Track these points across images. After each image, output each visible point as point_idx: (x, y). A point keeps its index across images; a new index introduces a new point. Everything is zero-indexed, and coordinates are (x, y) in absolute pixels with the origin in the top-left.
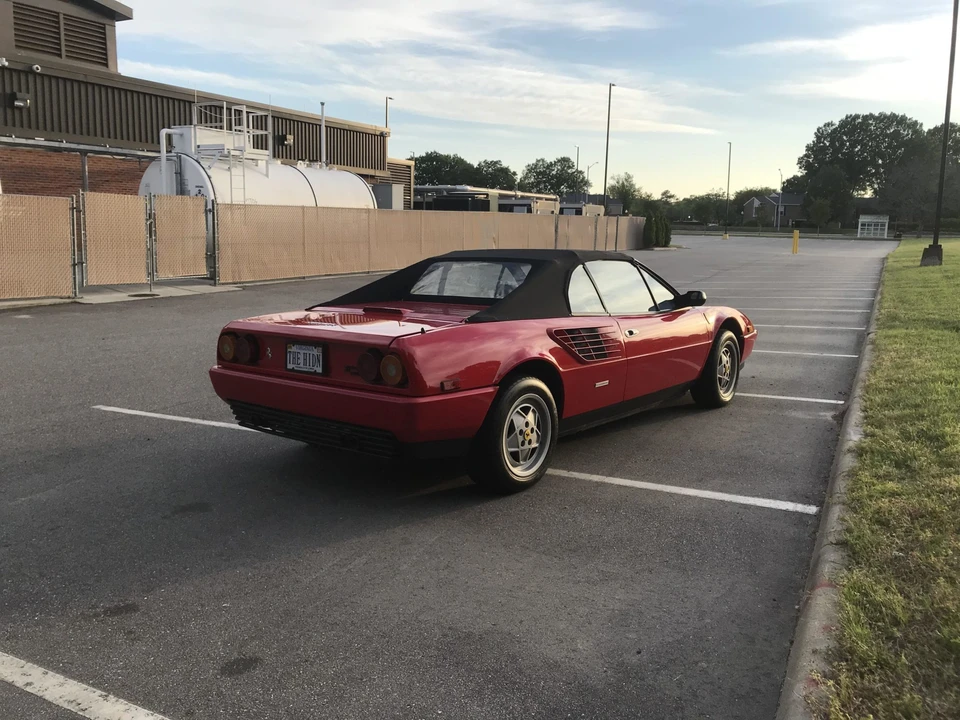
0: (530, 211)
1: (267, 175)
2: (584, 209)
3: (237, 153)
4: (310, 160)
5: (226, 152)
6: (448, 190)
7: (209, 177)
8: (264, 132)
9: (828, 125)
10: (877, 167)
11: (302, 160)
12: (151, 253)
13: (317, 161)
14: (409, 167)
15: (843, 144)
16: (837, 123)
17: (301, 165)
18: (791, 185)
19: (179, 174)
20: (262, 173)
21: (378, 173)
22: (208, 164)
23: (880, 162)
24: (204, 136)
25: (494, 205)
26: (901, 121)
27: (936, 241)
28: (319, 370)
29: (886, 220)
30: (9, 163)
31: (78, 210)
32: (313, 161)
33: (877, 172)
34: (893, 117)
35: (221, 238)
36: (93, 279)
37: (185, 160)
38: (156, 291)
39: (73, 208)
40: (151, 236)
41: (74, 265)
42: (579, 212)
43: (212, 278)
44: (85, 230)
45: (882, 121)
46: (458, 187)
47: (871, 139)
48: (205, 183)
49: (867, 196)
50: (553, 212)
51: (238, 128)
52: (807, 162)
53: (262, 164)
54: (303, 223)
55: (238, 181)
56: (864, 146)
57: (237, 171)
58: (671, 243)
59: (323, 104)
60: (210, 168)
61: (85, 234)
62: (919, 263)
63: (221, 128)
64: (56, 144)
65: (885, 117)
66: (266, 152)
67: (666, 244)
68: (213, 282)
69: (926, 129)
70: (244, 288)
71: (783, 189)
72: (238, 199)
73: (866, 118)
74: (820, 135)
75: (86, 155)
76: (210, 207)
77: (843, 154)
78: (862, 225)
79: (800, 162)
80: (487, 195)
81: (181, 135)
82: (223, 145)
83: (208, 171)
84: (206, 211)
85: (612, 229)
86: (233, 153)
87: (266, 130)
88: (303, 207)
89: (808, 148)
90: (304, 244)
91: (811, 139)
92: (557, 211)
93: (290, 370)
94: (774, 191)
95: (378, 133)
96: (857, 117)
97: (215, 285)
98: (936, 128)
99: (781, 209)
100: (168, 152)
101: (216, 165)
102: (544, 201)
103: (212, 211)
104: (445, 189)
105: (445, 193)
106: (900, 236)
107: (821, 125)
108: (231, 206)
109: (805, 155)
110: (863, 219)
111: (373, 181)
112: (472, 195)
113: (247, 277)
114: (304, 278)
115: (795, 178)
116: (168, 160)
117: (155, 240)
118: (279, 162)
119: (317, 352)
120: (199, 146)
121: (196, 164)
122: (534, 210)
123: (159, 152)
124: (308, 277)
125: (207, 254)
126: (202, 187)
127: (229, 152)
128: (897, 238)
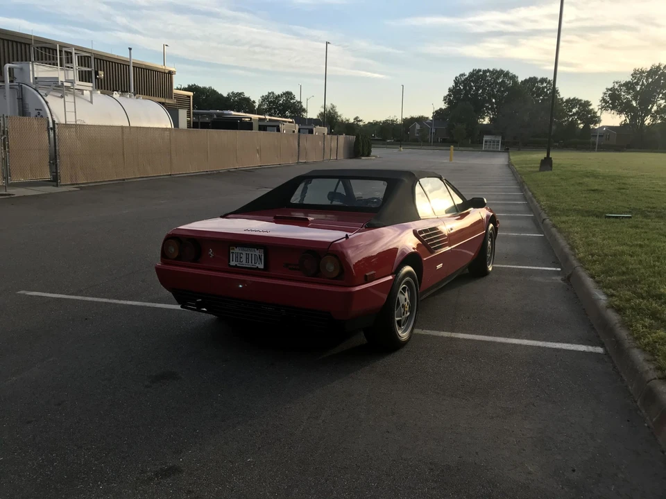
0: (278, 130)
1: (91, 102)
2: (314, 129)
3: (69, 84)
4: (122, 92)
5: (60, 84)
6: (218, 115)
7: (47, 103)
8: (87, 69)
9: (462, 75)
10: (492, 104)
11: (118, 91)
12: (5, 161)
13: (127, 92)
14: (189, 97)
15: (471, 88)
16: (468, 74)
17: (116, 95)
18: (439, 114)
19: (21, 99)
20: (88, 101)
21: (167, 101)
22: (45, 92)
23: (494, 100)
24: (41, 71)
25: (255, 125)
26: (506, 74)
27: (548, 154)
28: (261, 266)
29: (500, 139)
32: (125, 92)
33: (492, 106)
34: (501, 72)
35: (62, 150)
37: (26, 88)
38: (10, 191)
40: (5, 149)
42: (311, 132)
43: (55, 180)
45: (494, 74)
46: (226, 112)
47: (489, 86)
48: (43, 107)
49: (485, 123)
50: (294, 132)
51: (68, 65)
52: (449, 99)
53: (87, 93)
54: (123, 139)
55: (70, 107)
56: (484, 90)
57: (69, 98)
58: (372, 154)
59: (130, 49)
60: (47, 95)
62: (538, 169)
65: (497, 71)
66: (91, 84)
67: (368, 155)
68: (55, 183)
69: (520, 79)
70: (81, 188)
71: (433, 117)
72: (71, 120)
73: (485, 72)
74: (457, 82)
76: (51, 125)
77: (472, 95)
78: (486, 142)
79: (445, 100)
80: (251, 118)
81: (21, 69)
82: (58, 78)
83: (45, 97)
84: (48, 129)
85: (334, 144)
86: (65, 84)
87: (89, 67)
88: (121, 127)
89: (450, 90)
90: (124, 155)
91: (452, 84)
92: (296, 131)
93: (232, 266)
94: (428, 118)
95: (167, 72)
96: (480, 71)
97: (57, 186)
98: (526, 80)
99: (433, 131)
100: (11, 81)
101: (51, 93)
102: (288, 123)
103: (53, 129)
104: (215, 113)
105: (215, 117)
106: (508, 149)
107: (458, 75)
108: (66, 126)
109: (448, 95)
110: (486, 138)
112: (240, 118)
113: (82, 180)
114: (124, 180)
115: (441, 109)
116: (11, 88)
117: (9, 152)
118: (99, 92)
119: (259, 253)
120: (36, 78)
121: (35, 92)
122: (281, 130)
123: (3, 82)
124: (127, 179)
125: (50, 162)
126: (41, 110)
127: (62, 84)
128: (507, 150)
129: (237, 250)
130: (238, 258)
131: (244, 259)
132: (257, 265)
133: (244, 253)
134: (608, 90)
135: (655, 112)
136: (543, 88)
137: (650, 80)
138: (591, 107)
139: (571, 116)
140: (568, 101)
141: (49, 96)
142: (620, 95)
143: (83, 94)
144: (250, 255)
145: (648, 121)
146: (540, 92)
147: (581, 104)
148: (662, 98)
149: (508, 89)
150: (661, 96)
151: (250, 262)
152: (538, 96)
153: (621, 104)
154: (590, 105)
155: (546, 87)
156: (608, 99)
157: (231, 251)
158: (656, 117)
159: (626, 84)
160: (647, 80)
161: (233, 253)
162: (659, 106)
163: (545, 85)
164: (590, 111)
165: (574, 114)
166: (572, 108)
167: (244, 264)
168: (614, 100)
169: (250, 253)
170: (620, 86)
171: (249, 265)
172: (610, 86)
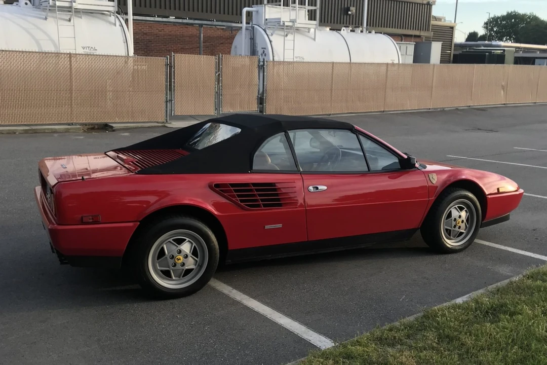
1: (314, 39)
3: (290, 24)
4: (352, 27)
5: (282, 24)
7: (271, 41)
8: (313, 8)
11: (347, 27)
12: (218, 95)
13: (359, 27)
14: (452, 27)
17: (343, 31)
19: (253, 40)
20: (312, 38)
21: (423, 33)
22: (272, 31)
24: (270, 12)
30: (162, 33)
31: (170, 66)
32: (356, 27)
35: (269, 86)
36: (178, 112)
37: (256, 28)
39: (168, 65)
40: (218, 83)
41: (167, 102)
44: (174, 79)
46: (493, 43)
48: (267, 46)
51: (294, 5)
54: (332, 74)
60: (272, 35)
61: (174, 82)
63: (280, 5)
64: (180, 21)
66: (315, 22)
72: (289, 58)
75: (202, 26)
76: (262, 63)
80: (504, 50)
81: (257, 12)
82: (280, 19)
83: (270, 37)
84: (259, 67)
86: (286, 24)
87: (315, 6)
88: (333, 63)
90: (331, 90)
95: (423, 3)
100: (247, 23)
101: (276, 32)
103: (263, 66)
108: (283, 63)
111: (418, 40)
112: (490, 51)
116: (247, 29)
117: (222, 86)
118: (328, 29)
120: (266, 20)
121: (263, 32)
123: (242, 23)
124: (333, 114)
125: (258, 97)
126: (265, 48)
127: (284, 24)
141: (274, 35)
143: (309, 32)
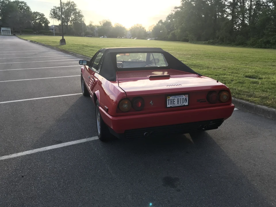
29: (9, 29)
62: (59, 44)
78: (3, 31)
110: (2, 29)
128: (14, 35)
129: (171, 98)
130: (173, 102)
131: (176, 102)
132: (184, 104)
133: (176, 99)
134: (52, 9)
135: (71, 20)
136: (23, 6)
137: (67, 7)
138: (45, 17)
139: (37, 20)
140: (35, 13)
142: (57, 12)
144: (180, 100)
145: (69, 24)
146: (21, 8)
147: (40, 15)
148: (73, 15)
149: (6, 5)
150: (72, 14)
151: (180, 103)
152: (21, 9)
153: (58, 16)
154: (44, 15)
155: (24, 6)
156: (52, 13)
157: (167, 99)
158: (71, 22)
159: (59, 8)
160: (66, 7)
161: (169, 100)
162: (72, 18)
163: (23, 5)
164: (44, 18)
165: (38, 19)
166: (37, 16)
167: (176, 104)
168: (55, 14)
169: (180, 98)
170: (56, 8)
171: (180, 105)
172: (53, 8)
